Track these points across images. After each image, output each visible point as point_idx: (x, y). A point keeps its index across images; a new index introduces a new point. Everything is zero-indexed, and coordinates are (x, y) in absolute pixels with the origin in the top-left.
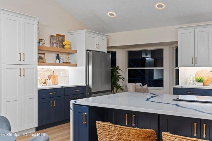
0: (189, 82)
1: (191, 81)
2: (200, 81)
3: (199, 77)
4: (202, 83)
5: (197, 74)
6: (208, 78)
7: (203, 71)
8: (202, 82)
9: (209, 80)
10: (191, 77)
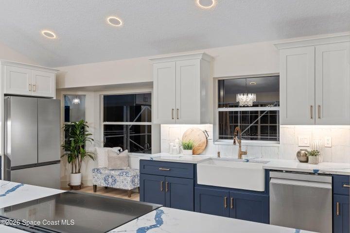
0: (173, 149)
1: (174, 148)
2: (188, 147)
3: (186, 141)
4: (190, 152)
5: (185, 136)
6: (200, 143)
7: (193, 130)
8: (191, 149)
9: (202, 147)
10: (177, 140)
